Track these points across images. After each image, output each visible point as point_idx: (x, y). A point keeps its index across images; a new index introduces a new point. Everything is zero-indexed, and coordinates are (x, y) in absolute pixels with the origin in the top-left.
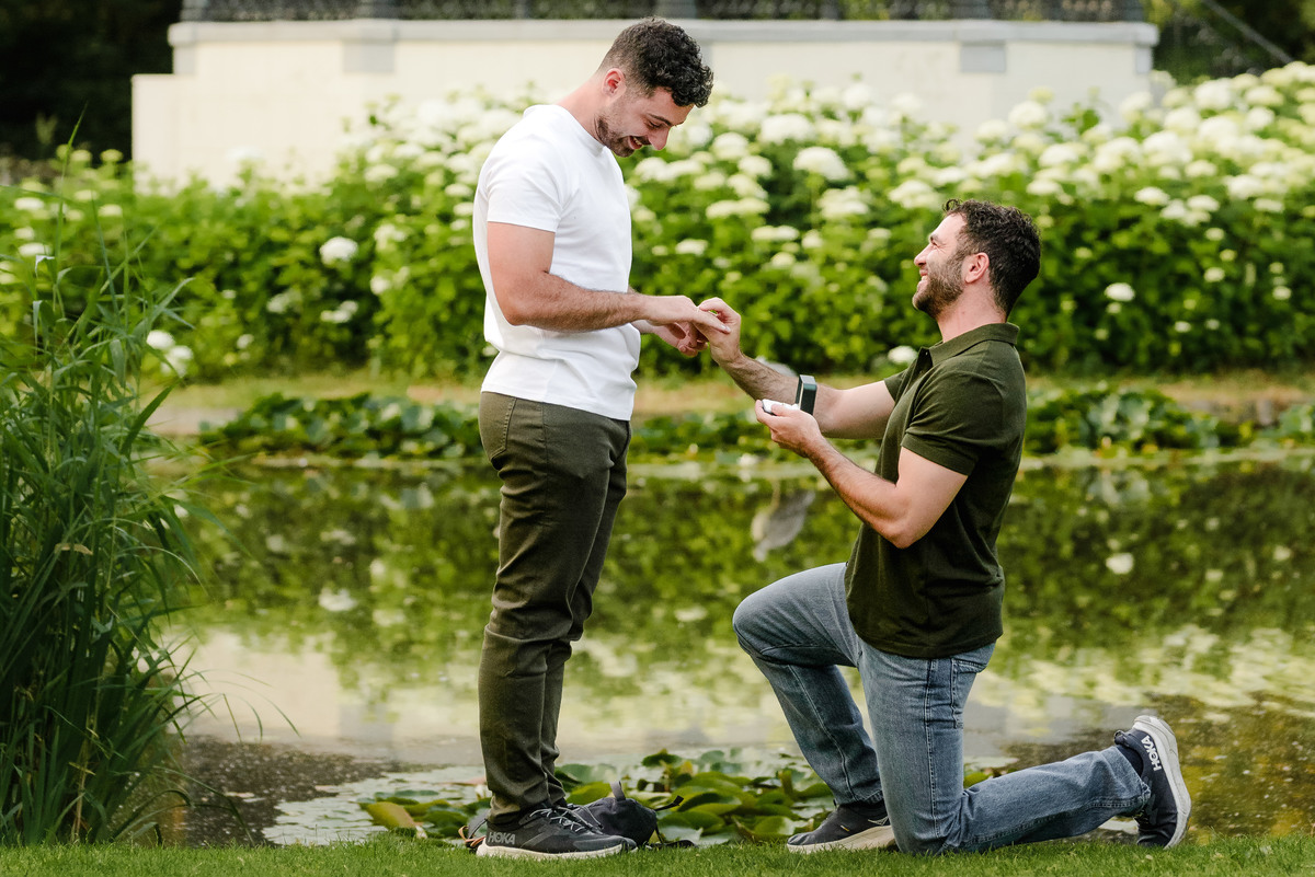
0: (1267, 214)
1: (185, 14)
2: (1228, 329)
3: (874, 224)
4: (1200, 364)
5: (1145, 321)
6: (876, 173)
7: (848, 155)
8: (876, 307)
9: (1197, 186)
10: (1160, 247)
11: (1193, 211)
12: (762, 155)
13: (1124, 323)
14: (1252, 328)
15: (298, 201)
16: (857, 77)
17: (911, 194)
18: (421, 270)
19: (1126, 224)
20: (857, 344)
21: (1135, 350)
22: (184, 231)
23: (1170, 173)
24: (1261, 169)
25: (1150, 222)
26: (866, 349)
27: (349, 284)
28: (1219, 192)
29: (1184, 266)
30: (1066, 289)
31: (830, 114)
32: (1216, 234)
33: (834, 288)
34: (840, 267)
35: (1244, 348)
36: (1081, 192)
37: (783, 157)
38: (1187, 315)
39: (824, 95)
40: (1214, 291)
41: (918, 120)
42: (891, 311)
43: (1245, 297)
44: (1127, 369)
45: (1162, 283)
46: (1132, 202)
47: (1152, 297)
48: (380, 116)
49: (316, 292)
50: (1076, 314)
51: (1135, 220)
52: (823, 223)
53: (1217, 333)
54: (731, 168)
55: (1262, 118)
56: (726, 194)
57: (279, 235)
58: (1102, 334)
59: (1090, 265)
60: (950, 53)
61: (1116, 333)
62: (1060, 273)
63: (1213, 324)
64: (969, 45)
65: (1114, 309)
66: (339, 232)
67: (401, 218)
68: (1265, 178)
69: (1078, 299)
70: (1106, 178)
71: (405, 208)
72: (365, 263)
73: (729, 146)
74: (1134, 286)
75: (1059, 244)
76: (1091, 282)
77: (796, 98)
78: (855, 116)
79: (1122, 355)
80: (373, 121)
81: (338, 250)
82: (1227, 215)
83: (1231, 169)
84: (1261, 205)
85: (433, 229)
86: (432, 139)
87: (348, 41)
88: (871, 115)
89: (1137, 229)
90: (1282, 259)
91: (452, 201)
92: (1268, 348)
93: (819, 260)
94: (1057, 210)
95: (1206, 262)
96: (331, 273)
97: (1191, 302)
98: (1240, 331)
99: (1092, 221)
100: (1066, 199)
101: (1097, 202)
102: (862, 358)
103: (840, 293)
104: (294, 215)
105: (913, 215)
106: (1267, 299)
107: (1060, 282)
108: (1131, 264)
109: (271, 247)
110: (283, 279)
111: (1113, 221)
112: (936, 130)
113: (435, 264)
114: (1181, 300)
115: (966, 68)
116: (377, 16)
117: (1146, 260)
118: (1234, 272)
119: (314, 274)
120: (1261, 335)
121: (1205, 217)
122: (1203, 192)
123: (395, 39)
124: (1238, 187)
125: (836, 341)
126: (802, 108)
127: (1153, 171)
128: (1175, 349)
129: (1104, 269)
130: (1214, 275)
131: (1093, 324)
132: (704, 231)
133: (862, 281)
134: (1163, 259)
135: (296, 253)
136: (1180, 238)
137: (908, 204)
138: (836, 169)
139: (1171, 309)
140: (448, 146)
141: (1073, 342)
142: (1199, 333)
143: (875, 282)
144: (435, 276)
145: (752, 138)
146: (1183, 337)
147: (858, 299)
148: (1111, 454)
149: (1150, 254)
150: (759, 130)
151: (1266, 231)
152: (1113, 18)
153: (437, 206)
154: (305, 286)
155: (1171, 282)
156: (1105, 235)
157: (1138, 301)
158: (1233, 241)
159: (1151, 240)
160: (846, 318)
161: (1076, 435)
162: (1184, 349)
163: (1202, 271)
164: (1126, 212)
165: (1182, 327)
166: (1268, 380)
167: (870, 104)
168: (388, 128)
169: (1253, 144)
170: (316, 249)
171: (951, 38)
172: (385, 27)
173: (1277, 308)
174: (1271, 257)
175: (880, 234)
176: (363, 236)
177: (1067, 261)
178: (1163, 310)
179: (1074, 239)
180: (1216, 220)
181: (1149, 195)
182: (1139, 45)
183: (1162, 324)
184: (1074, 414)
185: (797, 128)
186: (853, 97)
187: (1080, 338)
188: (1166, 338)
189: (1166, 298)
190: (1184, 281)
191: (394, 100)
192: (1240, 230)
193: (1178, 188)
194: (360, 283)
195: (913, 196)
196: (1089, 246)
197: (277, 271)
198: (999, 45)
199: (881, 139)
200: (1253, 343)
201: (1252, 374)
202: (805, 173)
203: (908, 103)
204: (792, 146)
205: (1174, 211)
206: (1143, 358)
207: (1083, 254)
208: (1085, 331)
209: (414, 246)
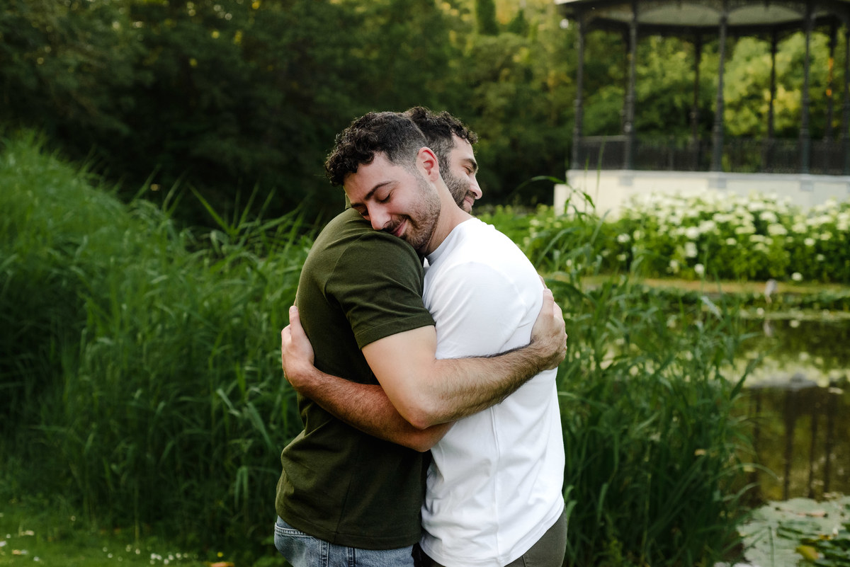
1: (571, 168)
3: (788, 236)
6: (786, 221)
7: (777, 214)
8: (788, 261)
12: (751, 214)
16: (772, 192)
17: (799, 228)
18: (649, 245)
26: (784, 273)
27: (626, 248)
31: (767, 202)
33: (775, 255)
37: (757, 215)
39: (766, 196)
41: (792, 205)
42: (792, 263)
52: (771, 235)
54: (741, 218)
56: (741, 226)
60: (798, 184)
66: (623, 233)
67: (642, 230)
71: (644, 227)
72: (633, 241)
73: (740, 211)
78: (774, 202)
81: (623, 238)
85: (653, 233)
86: (650, 207)
87: (621, 177)
88: (778, 203)
96: (621, 245)
103: (777, 257)
105: (799, 234)
113: (653, 244)
115: (802, 190)
116: (629, 169)
119: (616, 245)
123: (634, 176)
126: (760, 200)
132: (734, 236)
133: (783, 253)
137: (797, 231)
138: (773, 219)
143: (787, 254)
144: (653, 247)
145: (746, 207)
150: (748, 207)
153: (654, 227)
154: (612, 248)
167: (776, 199)
168: (637, 202)
170: (616, 238)
175: (791, 239)
176: (631, 232)
185: (760, 206)
186: (773, 196)
191: (638, 195)
194: (629, 249)
198: (810, 183)
199: (783, 210)
202: (764, 220)
203: (788, 199)
204: (759, 212)
209: (647, 238)
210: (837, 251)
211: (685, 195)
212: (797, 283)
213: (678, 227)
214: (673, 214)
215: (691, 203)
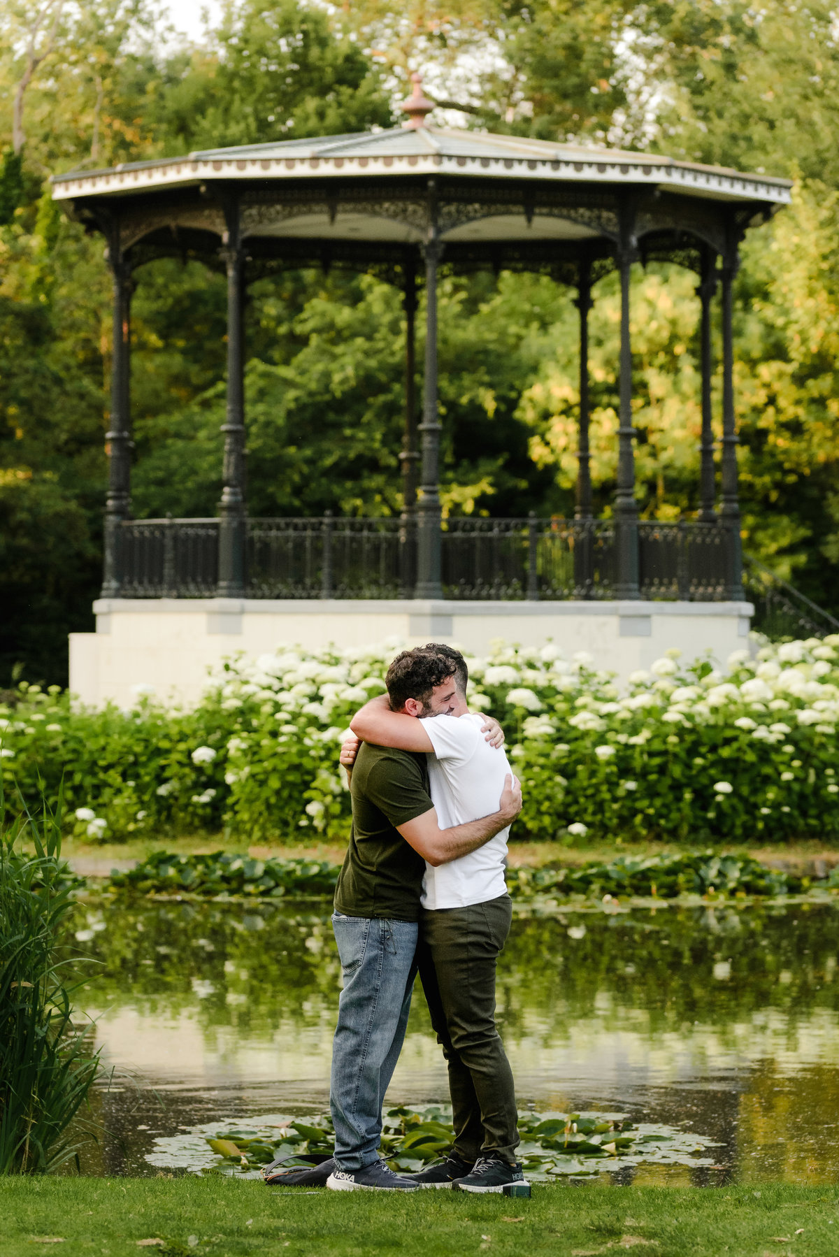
0: (824, 735)
1: (103, 593)
2: (796, 813)
3: (558, 740)
4: (777, 836)
5: (740, 807)
6: (561, 706)
7: (542, 694)
8: (560, 796)
9: (776, 717)
10: (750, 757)
11: (774, 733)
12: (485, 693)
13: (726, 807)
14: (813, 812)
15: (177, 722)
16: (550, 640)
17: (584, 720)
18: (257, 769)
19: (728, 742)
20: (547, 820)
21: (733, 826)
22: (102, 741)
23: (759, 707)
24: (819, 705)
25: (744, 739)
26: (553, 823)
27: (211, 778)
28: (791, 721)
29: (767, 770)
30: (688, 785)
31: (531, 666)
32: (789, 749)
33: (532, 783)
34: (536, 769)
35: (807, 825)
36: (698, 720)
37: (499, 694)
38: (769, 803)
39: (527, 652)
40: (787, 787)
41: (591, 669)
42: (570, 799)
43: (808, 791)
44: (729, 839)
45: (752, 782)
46: (733, 727)
47: (745, 791)
48: (232, 665)
49: (188, 782)
50: (693, 802)
51: (735, 739)
52: (524, 739)
53: (789, 815)
55: (823, 668)
57: (165, 744)
58: (711, 815)
59: (704, 769)
60: (614, 622)
61: (721, 814)
62: (683, 774)
63: (786, 809)
64: (624, 617)
65: (719, 798)
66: (204, 743)
67: (245, 734)
68: (822, 711)
69: (695, 791)
70: (715, 710)
71: (248, 728)
72: (221, 764)
74: (732, 783)
75: (683, 755)
76: (704, 780)
77: (509, 654)
78: (548, 666)
79: (725, 830)
80: (227, 668)
81: (203, 755)
82: (797, 736)
83: (800, 704)
84: (819, 729)
85: (266, 742)
86: (266, 681)
87: (211, 613)
88: (559, 666)
89: (735, 745)
90: (833, 766)
91: (278, 723)
92: (823, 825)
93: (523, 764)
94: (681, 732)
95: (782, 768)
96: (199, 770)
97: (771, 795)
98: (804, 814)
99: (705, 739)
100: (688, 725)
101: (708, 726)
102: (550, 831)
103: (536, 786)
104: (174, 731)
105: (585, 734)
106: (823, 792)
107: (684, 781)
108: (731, 769)
109: (159, 752)
110: (167, 774)
111: (719, 740)
112: (602, 675)
113: (267, 765)
114: (765, 793)
115: (624, 633)
116: (230, 596)
117: (742, 765)
118: (801, 775)
119: (187, 770)
120: (819, 817)
121: (782, 737)
122: (780, 721)
123: (242, 612)
124: (804, 717)
125: (533, 819)
126: (512, 661)
127: (746, 705)
128: (760, 825)
129: (713, 772)
130: (787, 776)
131: (705, 808)
133: (550, 779)
134: (753, 764)
135: (175, 757)
136: (765, 751)
137: (582, 727)
138: (534, 703)
139: (759, 799)
140: (276, 685)
141: (692, 821)
142: (776, 815)
143: (559, 779)
144: (267, 773)
145: (478, 681)
146: (765, 818)
147: (548, 791)
148: (716, 897)
149: (744, 761)
150: (483, 677)
151: (823, 746)
152: (723, 599)
153: (268, 727)
154: (182, 778)
155: (759, 779)
156: (714, 749)
157: (735, 793)
158: (801, 753)
159: (745, 752)
160: (539, 803)
161: (691, 885)
162: (766, 825)
163: (780, 774)
164: (729, 733)
165: (765, 811)
166: (823, 846)
167: (558, 658)
168: (237, 672)
169: (814, 687)
170: (189, 753)
171: (612, 613)
172: (236, 603)
173: (829, 799)
174: (826, 765)
175: (563, 747)
176: (219, 746)
177: (688, 766)
178: (752, 799)
179: (693, 751)
180: (788, 739)
181: (744, 722)
182: (741, 617)
183: (752, 809)
184: (691, 871)
185: (509, 675)
186: (547, 653)
187: (696, 817)
188: (755, 818)
189: (755, 791)
190: (767, 780)
191: (241, 654)
192: (804, 745)
193: (764, 718)
194: (218, 777)
195: (585, 722)
196: (703, 756)
197: (163, 768)
198: (647, 616)
199: (565, 682)
200: (813, 822)
201: (811, 842)
202: (513, 706)
203: (584, 657)
204: (504, 687)
205: (761, 733)
206: (739, 831)
207: (699, 761)
208: (701, 813)
209: (253, 753)
210: (662, 770)
211: (348, 653)
212: (577, 842)
213: (323, 727)
214: (316, 698)
215: (357, 672)
